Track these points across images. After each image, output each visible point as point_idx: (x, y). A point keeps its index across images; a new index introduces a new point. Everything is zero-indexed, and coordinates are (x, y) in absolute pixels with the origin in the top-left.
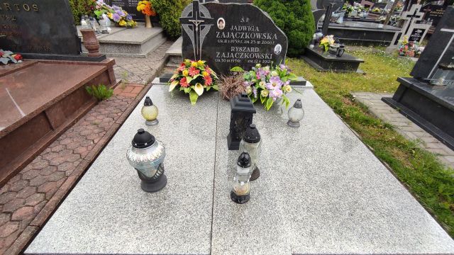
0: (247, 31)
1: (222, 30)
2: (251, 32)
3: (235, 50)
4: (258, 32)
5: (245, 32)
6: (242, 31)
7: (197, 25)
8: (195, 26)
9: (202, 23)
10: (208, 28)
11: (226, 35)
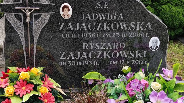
0: (106, 20)
1: (68, 21)
2: (111, 21)
3: (89, 47)
4: (123, 21)
5: (103, 21)
6: (98, 20)
7: (28, 14)
8: (25, 16)
9: (36, 11)
10: (45, 17)
11: (74, 26)
